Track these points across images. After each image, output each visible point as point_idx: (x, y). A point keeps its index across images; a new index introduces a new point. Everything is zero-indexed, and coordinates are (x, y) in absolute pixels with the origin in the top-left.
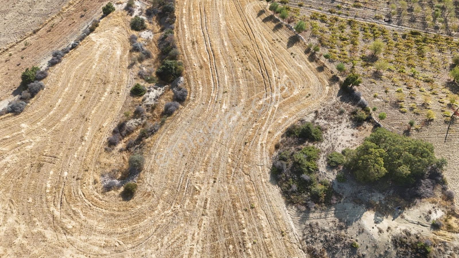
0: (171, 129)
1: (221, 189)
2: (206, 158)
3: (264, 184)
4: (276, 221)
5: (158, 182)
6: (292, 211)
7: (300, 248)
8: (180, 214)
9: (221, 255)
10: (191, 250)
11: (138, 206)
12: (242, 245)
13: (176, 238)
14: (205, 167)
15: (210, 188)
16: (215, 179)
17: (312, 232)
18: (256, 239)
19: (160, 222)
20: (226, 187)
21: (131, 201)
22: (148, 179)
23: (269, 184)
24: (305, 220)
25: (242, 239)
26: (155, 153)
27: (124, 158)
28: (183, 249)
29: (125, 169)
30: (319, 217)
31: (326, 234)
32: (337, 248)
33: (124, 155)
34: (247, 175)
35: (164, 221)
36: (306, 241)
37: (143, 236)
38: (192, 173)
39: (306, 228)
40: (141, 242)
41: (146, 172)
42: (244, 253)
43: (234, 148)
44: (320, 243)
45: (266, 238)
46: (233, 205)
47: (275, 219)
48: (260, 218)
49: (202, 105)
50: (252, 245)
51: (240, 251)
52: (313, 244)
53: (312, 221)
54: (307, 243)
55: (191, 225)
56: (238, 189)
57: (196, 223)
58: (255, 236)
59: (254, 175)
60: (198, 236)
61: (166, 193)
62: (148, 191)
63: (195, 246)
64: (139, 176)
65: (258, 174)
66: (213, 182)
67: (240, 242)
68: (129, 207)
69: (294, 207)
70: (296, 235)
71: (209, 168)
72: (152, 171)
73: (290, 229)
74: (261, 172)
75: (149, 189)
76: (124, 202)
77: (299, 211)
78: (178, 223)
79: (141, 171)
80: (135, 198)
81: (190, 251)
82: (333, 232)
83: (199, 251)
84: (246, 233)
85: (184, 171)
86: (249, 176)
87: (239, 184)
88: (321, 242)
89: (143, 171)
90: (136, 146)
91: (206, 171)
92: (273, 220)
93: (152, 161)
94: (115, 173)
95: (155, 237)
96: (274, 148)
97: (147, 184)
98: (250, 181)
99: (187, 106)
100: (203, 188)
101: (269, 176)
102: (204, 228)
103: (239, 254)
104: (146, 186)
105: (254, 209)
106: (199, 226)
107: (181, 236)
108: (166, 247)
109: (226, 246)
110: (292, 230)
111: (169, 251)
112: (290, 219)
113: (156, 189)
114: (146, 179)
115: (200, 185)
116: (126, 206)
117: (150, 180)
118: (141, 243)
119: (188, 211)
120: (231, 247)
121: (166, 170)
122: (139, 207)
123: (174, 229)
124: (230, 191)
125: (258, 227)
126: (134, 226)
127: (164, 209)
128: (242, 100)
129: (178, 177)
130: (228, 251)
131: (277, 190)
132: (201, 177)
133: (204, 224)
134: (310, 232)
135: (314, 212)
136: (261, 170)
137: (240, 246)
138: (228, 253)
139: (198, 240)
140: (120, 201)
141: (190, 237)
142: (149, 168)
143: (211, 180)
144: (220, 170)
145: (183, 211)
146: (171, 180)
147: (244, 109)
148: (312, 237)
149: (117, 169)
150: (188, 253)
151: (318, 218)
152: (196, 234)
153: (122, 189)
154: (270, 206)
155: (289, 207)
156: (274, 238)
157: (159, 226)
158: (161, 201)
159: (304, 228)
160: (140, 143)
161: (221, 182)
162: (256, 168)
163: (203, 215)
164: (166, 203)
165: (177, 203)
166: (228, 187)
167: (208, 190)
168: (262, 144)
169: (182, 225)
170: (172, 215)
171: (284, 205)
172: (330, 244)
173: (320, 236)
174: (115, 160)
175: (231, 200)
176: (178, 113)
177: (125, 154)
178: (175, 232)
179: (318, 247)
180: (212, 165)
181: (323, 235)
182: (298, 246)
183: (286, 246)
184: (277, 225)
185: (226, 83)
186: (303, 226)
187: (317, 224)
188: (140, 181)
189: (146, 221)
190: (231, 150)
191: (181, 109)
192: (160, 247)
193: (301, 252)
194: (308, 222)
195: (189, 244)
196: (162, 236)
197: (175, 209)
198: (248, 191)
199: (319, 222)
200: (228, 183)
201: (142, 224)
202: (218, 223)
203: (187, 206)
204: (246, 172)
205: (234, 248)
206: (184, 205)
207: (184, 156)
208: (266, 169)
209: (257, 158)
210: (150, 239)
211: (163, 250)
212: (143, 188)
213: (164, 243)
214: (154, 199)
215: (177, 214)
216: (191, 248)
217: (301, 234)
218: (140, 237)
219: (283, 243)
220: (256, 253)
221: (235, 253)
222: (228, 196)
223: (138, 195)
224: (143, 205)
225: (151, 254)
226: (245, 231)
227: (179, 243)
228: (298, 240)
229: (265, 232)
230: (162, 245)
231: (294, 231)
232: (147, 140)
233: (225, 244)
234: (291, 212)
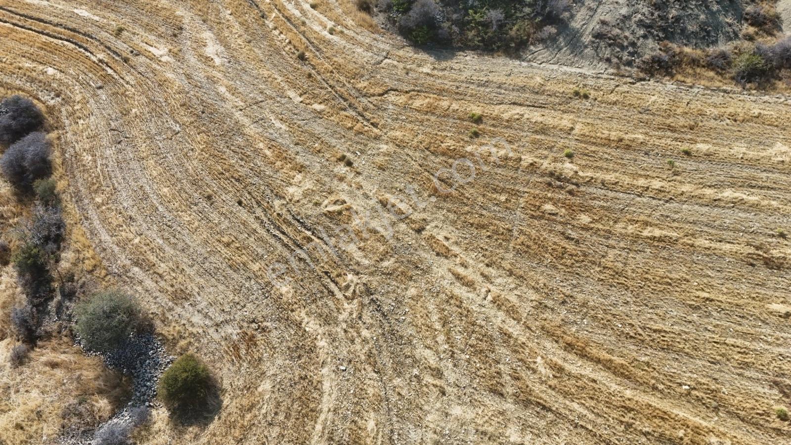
0: (96, 191)
1: (380, 160)
2: (268, 153)
3: (435, 72)
4: (543, 93)
5: (231, 297)
6: (539, 55)
7: (633, 83)
8: (375, 284)
9: (556, 240)
10: (497, 302)
11: (260, 389)
12: (558, 183)
13: (438, 326)
14: (289, 165)
15: (359, 179)
16: (342, 158)
17: (614, 42)
18: (561, 149)
19: (358, 347)
20: (384, 148)
21: (226, 401)
22: (197, 319)
23: (444, 64)
24: (578, 41)
25: (543, 175)
26: (128, 262)
27: (54, 365)
28: (483, 323)
29: (97, 378)
30: (591, 14)
31: (634, 19)
32: (677, 19)
33: (44, 359)
34: (386, 92)
35: (365, 333)
36: (625, 65)
37: (372, 414)
38: (277, 203)
39: (597, 47)
40: (387, 431)
41: (168, 315)
42: (582, 189)
43: (294, 86)
44: (647, 42)
45: (572, 129)
46: (443, 154)
47: (537, 93)
48: (517, 117)
49: (100, 92)
50: (572, 162)
51: (571, 192)
52: (639, 56)
53: (589, 30)
54: (629, 64)
55: (425, 272)
56: (409, 126)
57: (428, 257)
58: (553, 147)
59: (399, 80)
60: (470, 269)
61: (284, 290)
62: (235, 337)
63: (492, 288)
64: (165, 340)
65: (401, 72)
66: (348, 168)
67: (549, 184)
68: (243, 417)
69: (532, 47)
70: (600, 75)
71: (299, 159)
72: (180, 296)
73: (580, 78)
74: (401, 65)
75: (232, 331)
76: (211, 426)
77: (550, 42)
78: (399, 302)
79: (151, 326)
80: (226, 384)
81: (499, 307)
82: (640, 6)
83: (513, 286)
84: (536, 160)
85: (257, 218)
86: (393, 92)
87: (397, 119)
88: (645, 37)
89: (158, 323)
90: (52, 305)
91: (301, 169)
92: (537, 97)
93: (149, 283)
94: (80, 415)
95: (397, 381)
96: (363, 15)
97: (211, 331)
98: (408, 95)
99: (67, 122)
100: (343, 197)
101: (423, 56)
102: (456, 243)
103: (577, 200)
104: (216, 337)
105: (484, 120)
106: (445, 254)
107: (443, 310)
108: (450, 365)
109: (542, 217)
110: (584, 77)
111: (468, 361)
112: (555, 67)
113: (250, 310)
114: (193, 326)
115: (333, 198)
116: (232, 425)
117: (206, 316)
118: (392, 431)
119: (382, 260)
120: (548, 207)
121: (212, 259)
122: (266, 386)
123: (409, 320)
124: (400, 144)
125: (536, 132)
126: (319, 427)
127: (327, 320)
128: (178, 13)
129: (260, 239)
130: (555, 220)
131: (468, 58)
132: (308, 185)
133: (447, 239)
134: (610, 45)
135: (572, 16)
136: (395, 63)
137: (561, 187)
138: (560, 223)
139: (482, 274)
140: (196, 437)
141: (460, 291)
142: (164, 300)
143: (336, 170)
144: (327, 138)
145: (372, 274)
146: (254, 260)
147: (204, 21)
148: (623, 48)
149: (73, 401)
150: (501, 315)
151: (591, 16)
152: (461, 271)
153: (160, 415)
154: (499, 87)
155: (525, 56)
156: (583, 115)
157: (369, 355)
158: (300, 314)
159: (593, 52)
160: (54, 290)
161: (362, 152)
162: (383, 70)
163: (419, 231)
164: (313, 306)
165: (339, 275)
166: (387, 143)
167: (360, 187)
168: (332, 31)
169: (412, 291)
170: (362, 305)
171: (518, 62)
172: (661, 26)
173: (633, 33)
174: (35, 393)
175: (428, 153)
176: (63, 152)
177: (44, 355)
178: (420, 321)
179: (651, 49)
180: (299, 148)
181: (634, 26)
182: (625, 83)
183: (615, 103)
184: (553, 94)
185: (97, 18)
186: (589, 51)
187: (603, 23)
188: (183, 343)
189: (326, 386)
190: (291, 93)
191: (59, 138)
192: (437, 382)
193: (643, 85)
194: (587, 39)
195: (479, 300)
196: (409, 361)
197: (351, 289)
198: (431, 110)
199: (602, 18)
200: (377, 138)
201: (327, 403)
202: (466, 208)
203: (365, 257)
204: (379, 90)
205: (554, 204)
206: (358, 263)
207: (209, 198)
208: (401, 53)
209: (362, 55)
210: (394, 398)
211: (451, 375)
212: (213, 346)
213: (433, 362)
214: (275, 333)
215: (368, 292)
216: (494, 302)
217: (602, 66)
218: (371, 425)
219: (603, 105)
220: (598, 164)
221: (570, 207)
222: (411, 153)
223: (225, 370)
224: (269, 373)
225: (447, 414)
226: (528, 159)
227: (458, 325)
228: (613, 77)
229: (556, 124)
230: (438, 373)
231: (587, 73)
232: (64, 265)
233: (532, 217)
234: (540, 57)
